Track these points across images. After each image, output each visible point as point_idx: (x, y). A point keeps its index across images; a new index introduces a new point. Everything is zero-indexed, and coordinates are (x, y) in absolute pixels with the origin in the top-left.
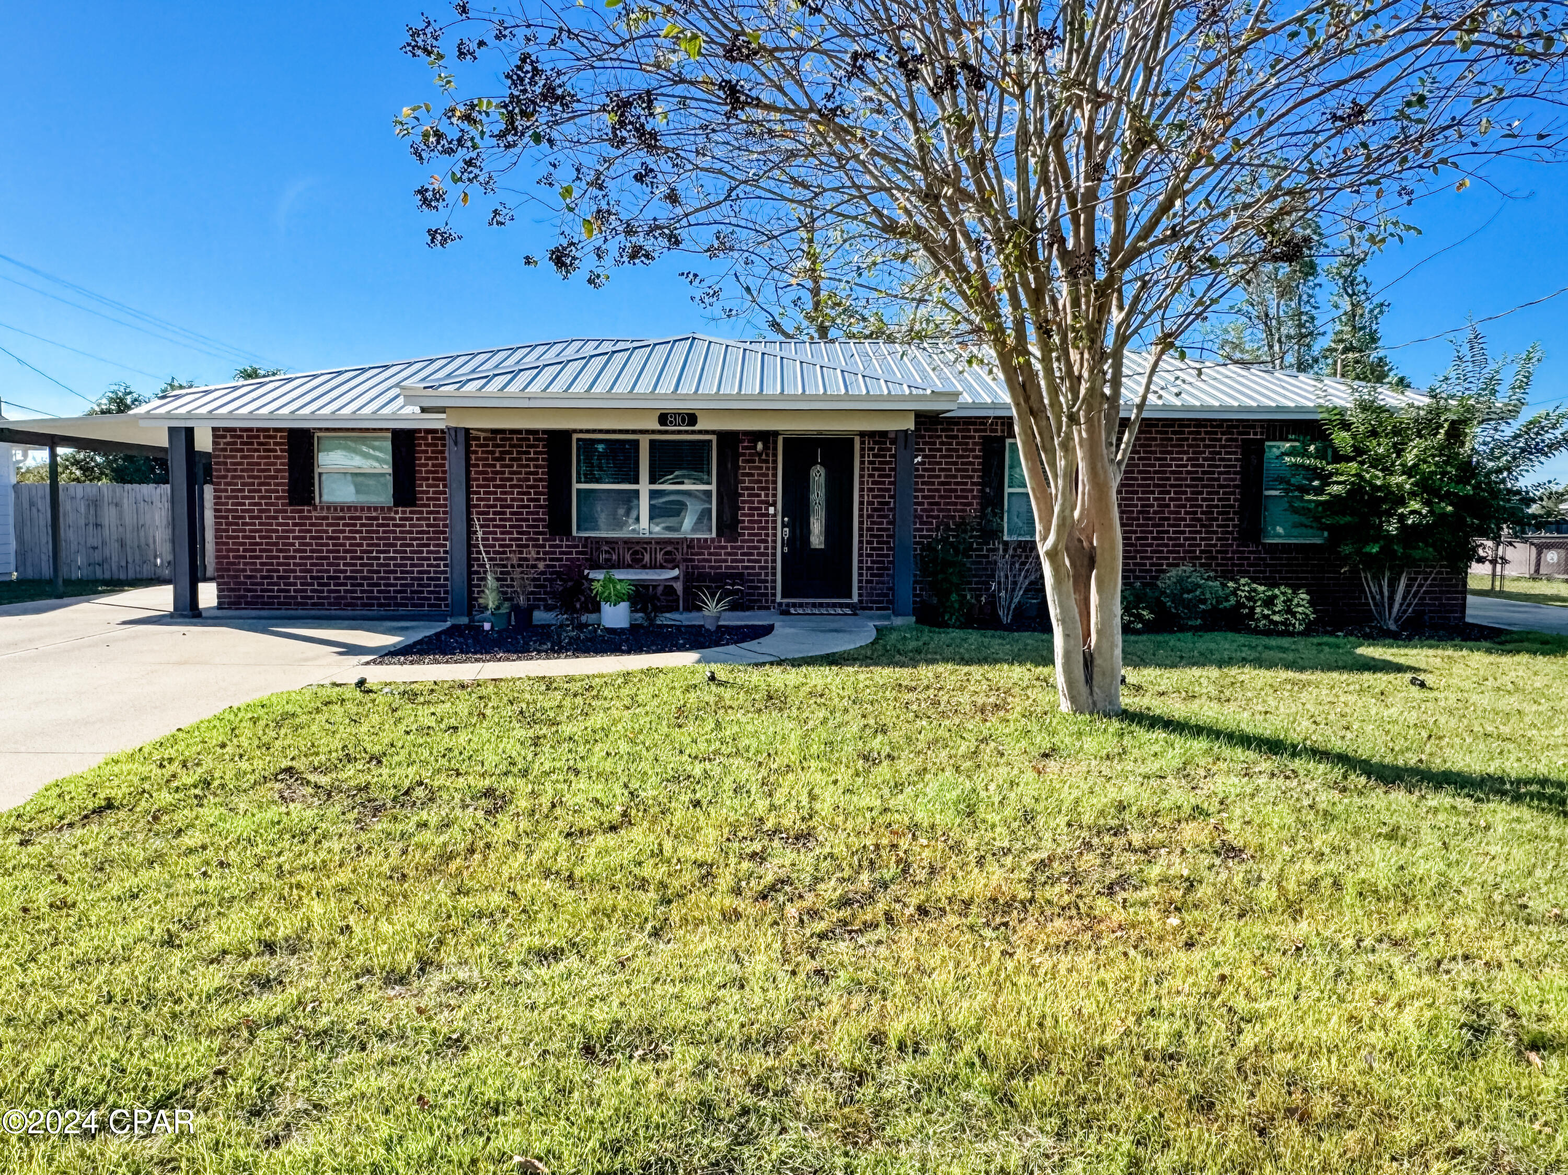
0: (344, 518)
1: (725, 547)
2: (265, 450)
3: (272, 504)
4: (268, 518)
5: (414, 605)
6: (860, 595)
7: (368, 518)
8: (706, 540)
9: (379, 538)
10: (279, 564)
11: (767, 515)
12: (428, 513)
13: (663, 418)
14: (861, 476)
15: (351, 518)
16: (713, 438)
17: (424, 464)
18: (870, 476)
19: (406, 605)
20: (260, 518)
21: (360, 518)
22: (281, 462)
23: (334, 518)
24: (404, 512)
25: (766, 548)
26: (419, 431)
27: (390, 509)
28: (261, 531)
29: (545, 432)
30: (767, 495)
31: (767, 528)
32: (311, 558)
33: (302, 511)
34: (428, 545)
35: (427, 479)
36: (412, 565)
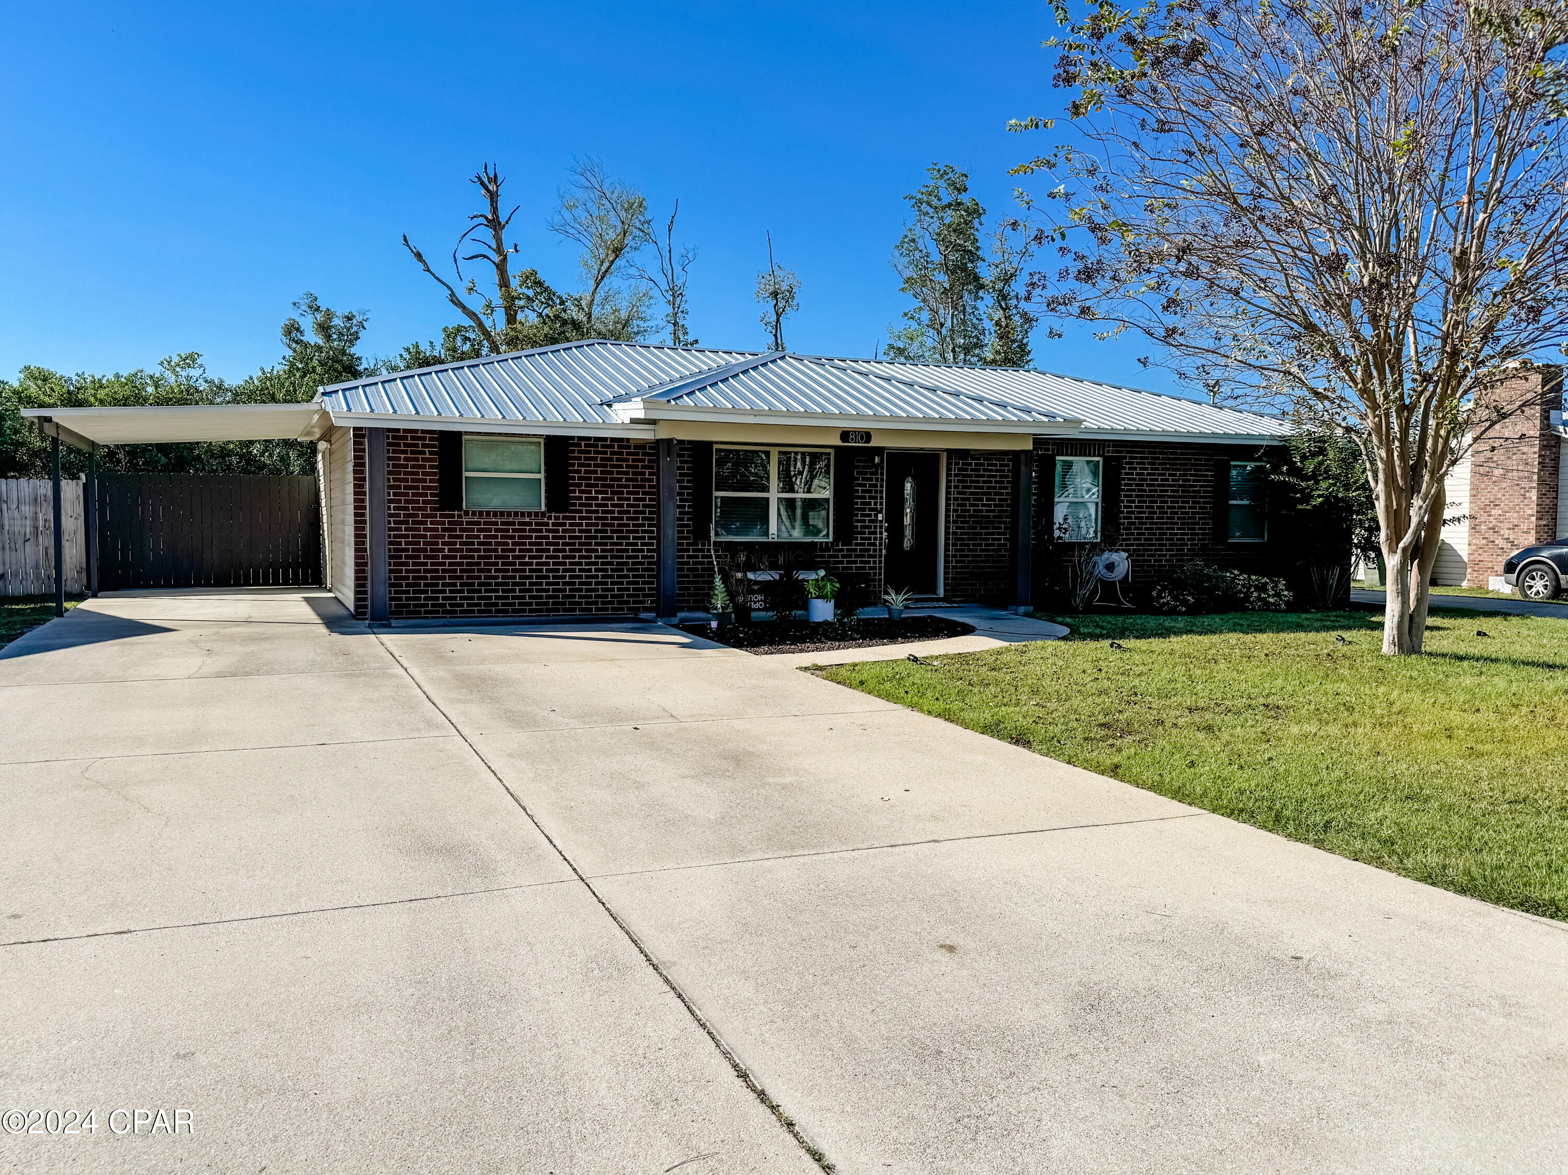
0: (496, 523)
1: (842, 550)
2: (412, 452)
3: (420, 509)
4: (414, 523)
5: (565, 610)
6: (945, 591)
7: (520, 524)
8: (827, 543)
9: (531, 544)
10: (426, 571)
11: (876, 521)
12: (581, 518)
13: (845, 435)
14: (948, 487)
15: (503, 523)
16: (832, 451)
17: (577, 472)
18: (956, 487)
19: (558, 610)
20: (407, 523)
21: (513, 524)
22: (430, 465)
23: (485, 523)
24: (556, 518)
25: (875, 550)
26: (572, 438)
27: (543, 514)
28: (407, 536)
29: (690, 442)
30: (876, 504)
31: (875, 533)
32: (461, 564)
33: (453, 516)
34: (580, 551)
35: (580, 485)
36: (565, 571)
